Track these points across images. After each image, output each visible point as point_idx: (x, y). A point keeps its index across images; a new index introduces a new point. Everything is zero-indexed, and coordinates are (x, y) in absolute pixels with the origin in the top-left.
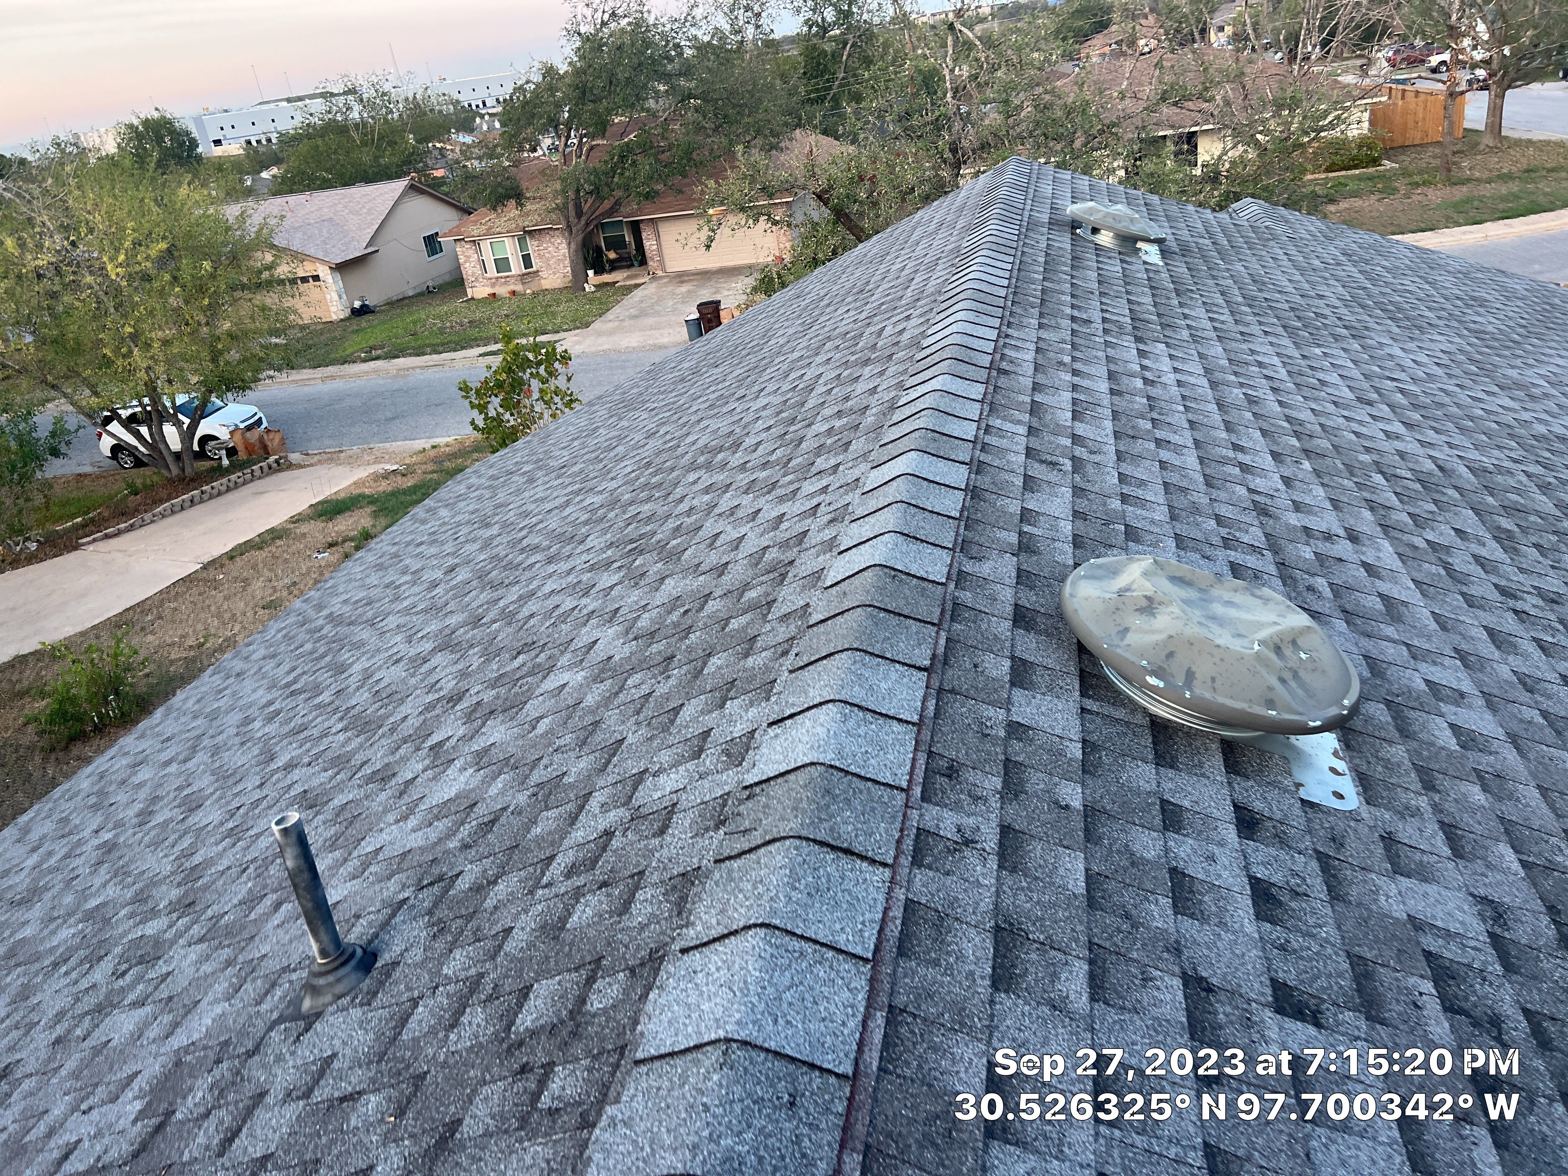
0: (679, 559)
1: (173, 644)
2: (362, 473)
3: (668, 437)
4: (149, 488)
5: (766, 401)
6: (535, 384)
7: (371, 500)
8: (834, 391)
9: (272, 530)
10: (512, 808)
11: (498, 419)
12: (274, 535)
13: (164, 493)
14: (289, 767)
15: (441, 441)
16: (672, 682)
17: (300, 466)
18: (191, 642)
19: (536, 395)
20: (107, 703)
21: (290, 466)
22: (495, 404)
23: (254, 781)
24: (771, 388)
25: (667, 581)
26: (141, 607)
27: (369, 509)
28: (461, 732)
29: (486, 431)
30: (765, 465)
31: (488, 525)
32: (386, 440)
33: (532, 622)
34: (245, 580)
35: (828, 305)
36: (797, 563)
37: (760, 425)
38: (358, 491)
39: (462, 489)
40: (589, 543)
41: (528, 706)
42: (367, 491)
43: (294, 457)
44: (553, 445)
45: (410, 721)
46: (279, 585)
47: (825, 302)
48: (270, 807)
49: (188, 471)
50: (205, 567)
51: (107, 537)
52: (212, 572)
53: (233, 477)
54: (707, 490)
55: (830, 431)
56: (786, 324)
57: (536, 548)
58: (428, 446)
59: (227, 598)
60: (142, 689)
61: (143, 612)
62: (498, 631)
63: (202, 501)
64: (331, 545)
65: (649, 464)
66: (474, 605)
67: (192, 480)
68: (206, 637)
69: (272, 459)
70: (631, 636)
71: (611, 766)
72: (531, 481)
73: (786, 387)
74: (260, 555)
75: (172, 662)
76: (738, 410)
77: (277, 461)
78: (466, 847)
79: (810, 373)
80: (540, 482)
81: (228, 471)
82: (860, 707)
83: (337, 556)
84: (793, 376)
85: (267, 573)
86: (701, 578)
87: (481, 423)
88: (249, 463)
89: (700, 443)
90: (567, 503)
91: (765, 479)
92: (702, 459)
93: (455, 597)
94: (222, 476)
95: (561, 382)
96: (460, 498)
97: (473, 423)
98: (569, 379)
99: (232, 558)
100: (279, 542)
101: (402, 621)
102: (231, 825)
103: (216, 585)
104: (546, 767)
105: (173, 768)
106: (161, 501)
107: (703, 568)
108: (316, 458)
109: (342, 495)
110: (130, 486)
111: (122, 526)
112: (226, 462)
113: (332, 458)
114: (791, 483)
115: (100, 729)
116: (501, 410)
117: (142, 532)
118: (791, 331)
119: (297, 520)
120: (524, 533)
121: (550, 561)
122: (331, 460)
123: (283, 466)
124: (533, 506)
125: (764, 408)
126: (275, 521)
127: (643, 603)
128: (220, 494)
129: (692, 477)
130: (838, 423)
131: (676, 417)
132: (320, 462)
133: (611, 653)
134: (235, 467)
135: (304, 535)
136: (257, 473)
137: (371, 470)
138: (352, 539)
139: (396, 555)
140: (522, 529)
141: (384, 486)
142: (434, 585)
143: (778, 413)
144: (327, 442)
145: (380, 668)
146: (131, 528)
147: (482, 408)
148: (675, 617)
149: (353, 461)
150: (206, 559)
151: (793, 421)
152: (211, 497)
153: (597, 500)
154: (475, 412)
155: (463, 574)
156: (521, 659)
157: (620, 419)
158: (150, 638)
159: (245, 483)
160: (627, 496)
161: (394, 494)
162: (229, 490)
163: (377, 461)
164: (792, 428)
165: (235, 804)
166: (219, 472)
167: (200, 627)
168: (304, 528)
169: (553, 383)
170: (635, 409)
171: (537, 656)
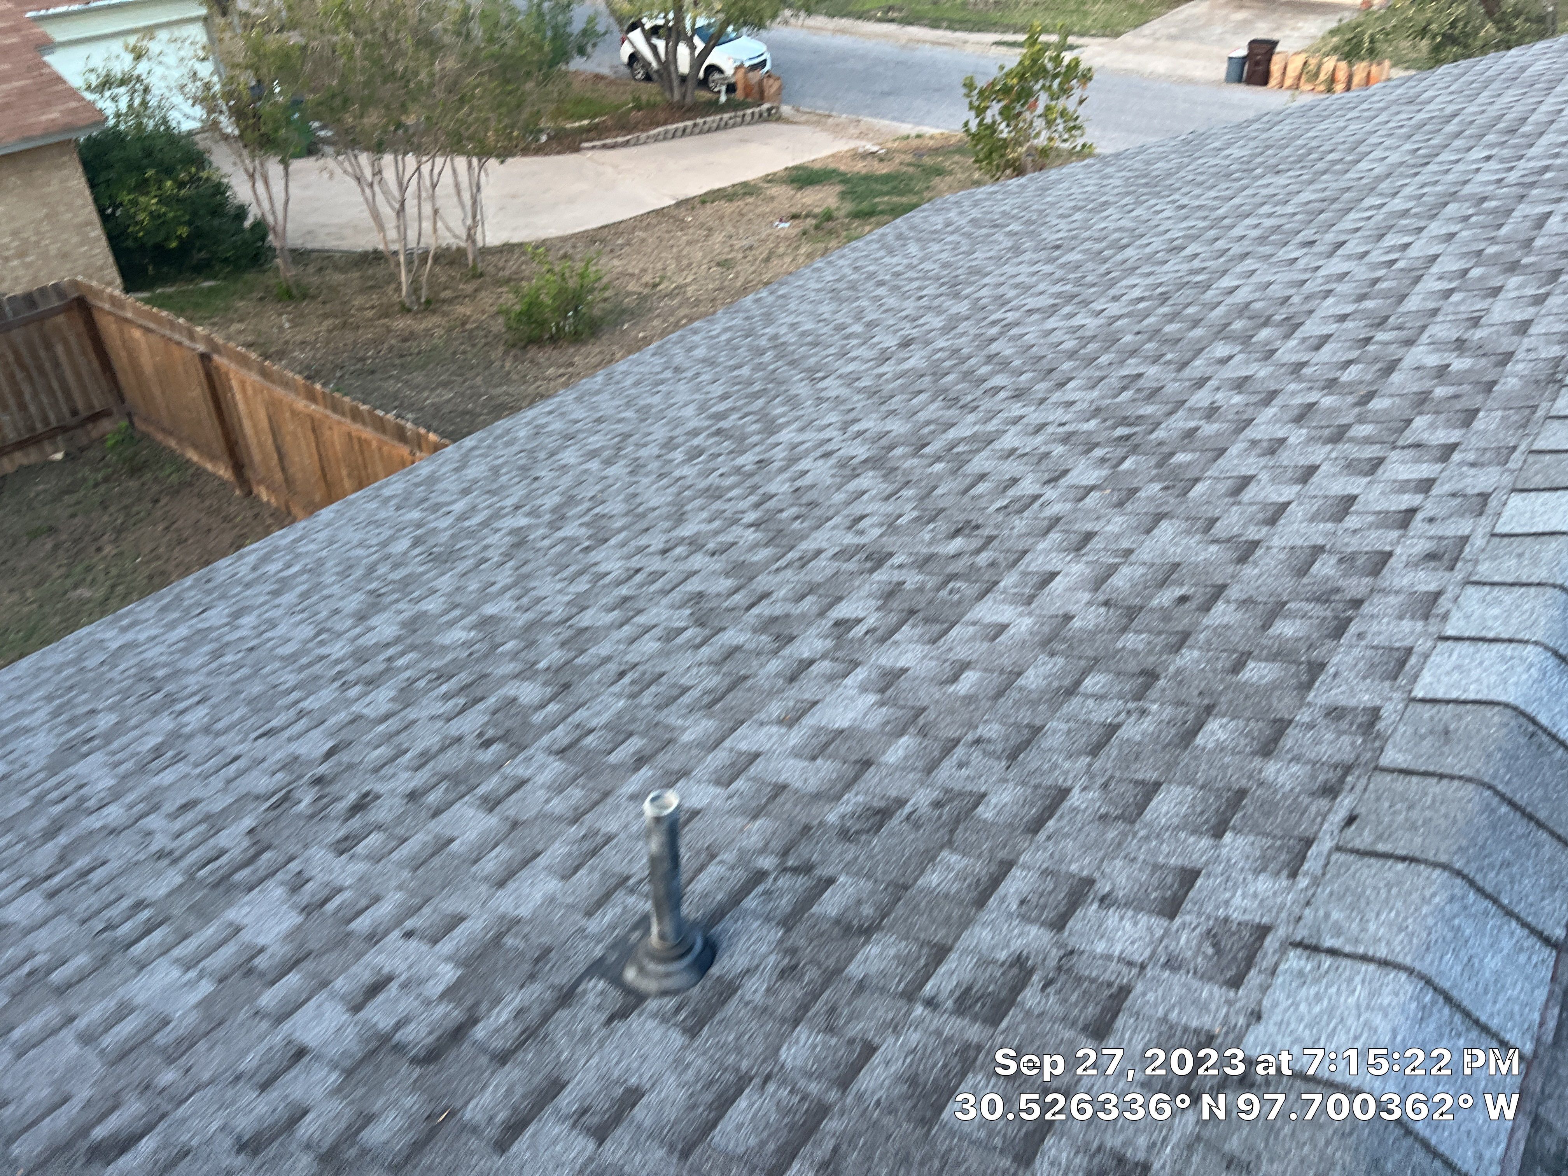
0: (1185, 492)
1: (632, 275)
2: (842, 146)
3: (1196, 264)
4: (652, 106)
5: (1344, 267)
6: (1043, 99)
7: (843, 178)
8: (1456, 297)
9: (745, 184)
10: (908, 809)
11: (992, 128)
12: (746, 190)
13: (662, 116)
14: (695, 544)
15: (928, 130)
16: (1147, 724)
17: (788, 121)
18: (647, 278)
19: (1040, 109)
20: (566, 318)
21: (779, 119)
22: (994, 111)
23: (657, 541)
24: (1354, 246)
25: (1164, 524)
26: (615, 228)
27: (839, 188)
28: (871, 622)
29: (976, 138)
30: (1331, 385)
31: (956, 295)
32: (875, 116)
33: (981, 488)
34: (710, 229)
35: (1458, 135)
36: (1366, 609)
37: (1330, 307)
38: (832, 166)
39: (938, 221)
40: (1071, 391)
41: (953, 633)
42: (842, 168)
43: (786, 110)
44: (1052, 204)
45: (822, 562)
46: (738, 244)
47: (1451, 128)
48: (665, 592)
49: (688, 100)
50: (679, 204)
51: (604, 147)
52: (682, 212)
53: (726, 116)
54: (1240, 384)
55: (1442, 371)
56: (1389, 142)
57: (1004, 365)
58: (913, 133)
59: (689, 243)
60: (596, 312)
61: (618, 234)
62: (940, 477)
63: (692, 133)
64: (795, 217)
65: (1164, 298)
66: (922, 416)
67: (690, 110)
68: (662, 278)
69: (766, 106)
70: (1102, 598)
71: (1042, 836)
72: (1016, 250)
73: (1377, 256)
74: (728, 208)
75: (629, 294)
76: (1301, 264)
77: (769, 110)
78: (845, 835)
79: (1420, 248)
80: (1026, 257)
81: (723, 109)
82: (1448, 999)
83: (796, 231)
84: (1391, 240)
85: (730, 228)
86: (1213, 548)
87: (973, 126)
88: (743, 105)
89: (1241, 296)
90: (1053, 309)
91: (1332, 411)
92: (1238, 325)
93: (903, 389)
94: (716, 112)
95: (1070, 103)
96: (936, 236)
97: (966, 124)
98: (1081, 102)
99: (703, 202)
100: (750, 200)
101: (844, 392)
102: (624, 591)
103: (682, 225)
104: (960, 766)
105: (594, 465)
106: (658, 125)
107: (1218, 530)
108: (804, 118)
109: (817, 166)
110: (637, 99)
111: (620, 139)
112: (723, 98)
113: (820, 120)
114: (1368, 441)
115: (554, 340)
116: (999, 119)
117: (634, 150)
118: (1394, 158)
119: (770, 179)
120: (994, 331)
121: (1019, 395)
122: (817, 123)
123: (772, 117)
124: (1011, 293)
125: (1342, 277)
126: (752, 173)
127: (1125, 544)
128: (709, 131)
129: (1221, 350)
130: (1460, 364)
131: (1212, 233)
132: (806, 123)
133: (1072, 609)
134: (731, 105)
135: (772, 198)
136: (748, 118)
137: (852, 144)
138: (815, 216)
139: (853, 287)
140: (994, 323)
141: (860, 167)
142: (884, 357)
143: (1362, 298)
144: (820, 103)
145: (807, 452)
146: (626, 144)
147: (980, 111)
148: (1166, 597)
149: (838, 130)
150: (681, 197)
151: (1381, 323)
152: (701, 132)
153: (1092, 324)
154: (972, 114)
155: (916, 360)
156: (957, 544)
157: (1138, 203)
158: (616, 262)
159: (734, 126)
160: (1128, 338)
161: (867, 178)
162: (718, 128)
163: (861, 135)
164: (1381, 336)
165: (635, 563)
166: (713, 107)
167: (659, 265)
168: (775, 190)
169: (1062, 103)
170: (1158, 195)
171: (978, 551)
